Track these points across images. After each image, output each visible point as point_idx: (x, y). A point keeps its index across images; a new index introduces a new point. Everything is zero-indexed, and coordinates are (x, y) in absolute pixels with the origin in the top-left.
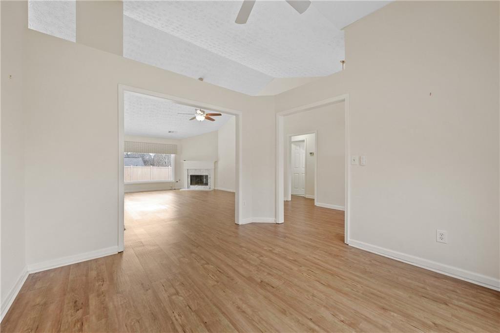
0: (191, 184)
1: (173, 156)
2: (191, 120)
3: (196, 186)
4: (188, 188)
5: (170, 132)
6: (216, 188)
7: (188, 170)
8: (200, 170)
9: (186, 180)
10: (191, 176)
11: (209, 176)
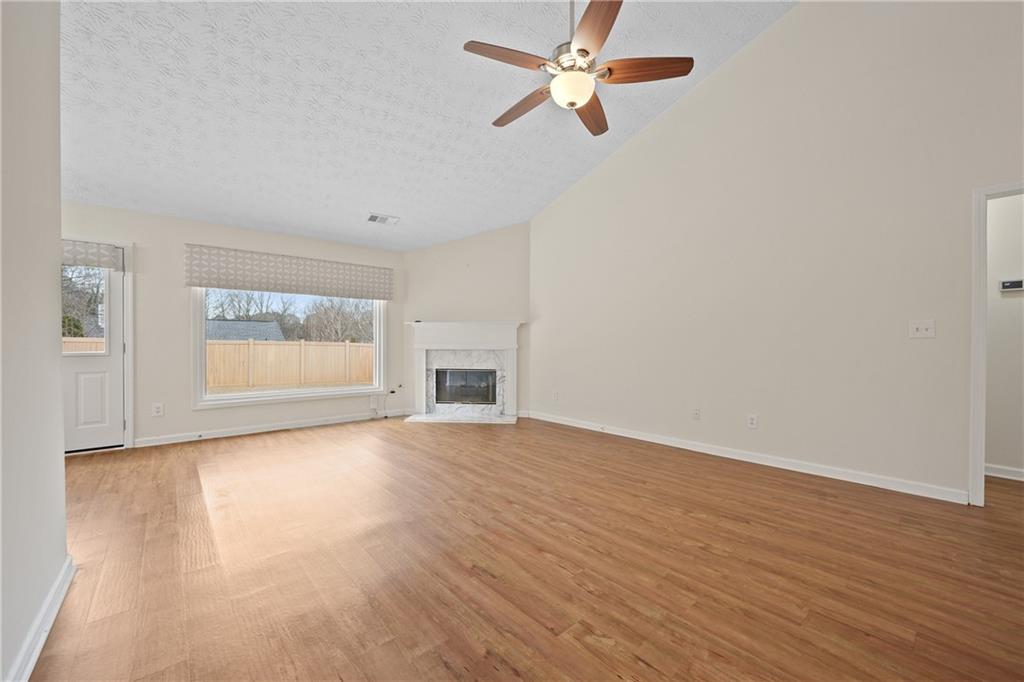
0: (439, 400)
1: (378, 305)
2: (500, 122)
3: (456, 405)
4: (429, 410)
5: (373, 218)
6: (523, 414)
7: (427, 351)
8: (469, 352)
9: (422, 387)
10: (437, 371)
11: (498, 374)
